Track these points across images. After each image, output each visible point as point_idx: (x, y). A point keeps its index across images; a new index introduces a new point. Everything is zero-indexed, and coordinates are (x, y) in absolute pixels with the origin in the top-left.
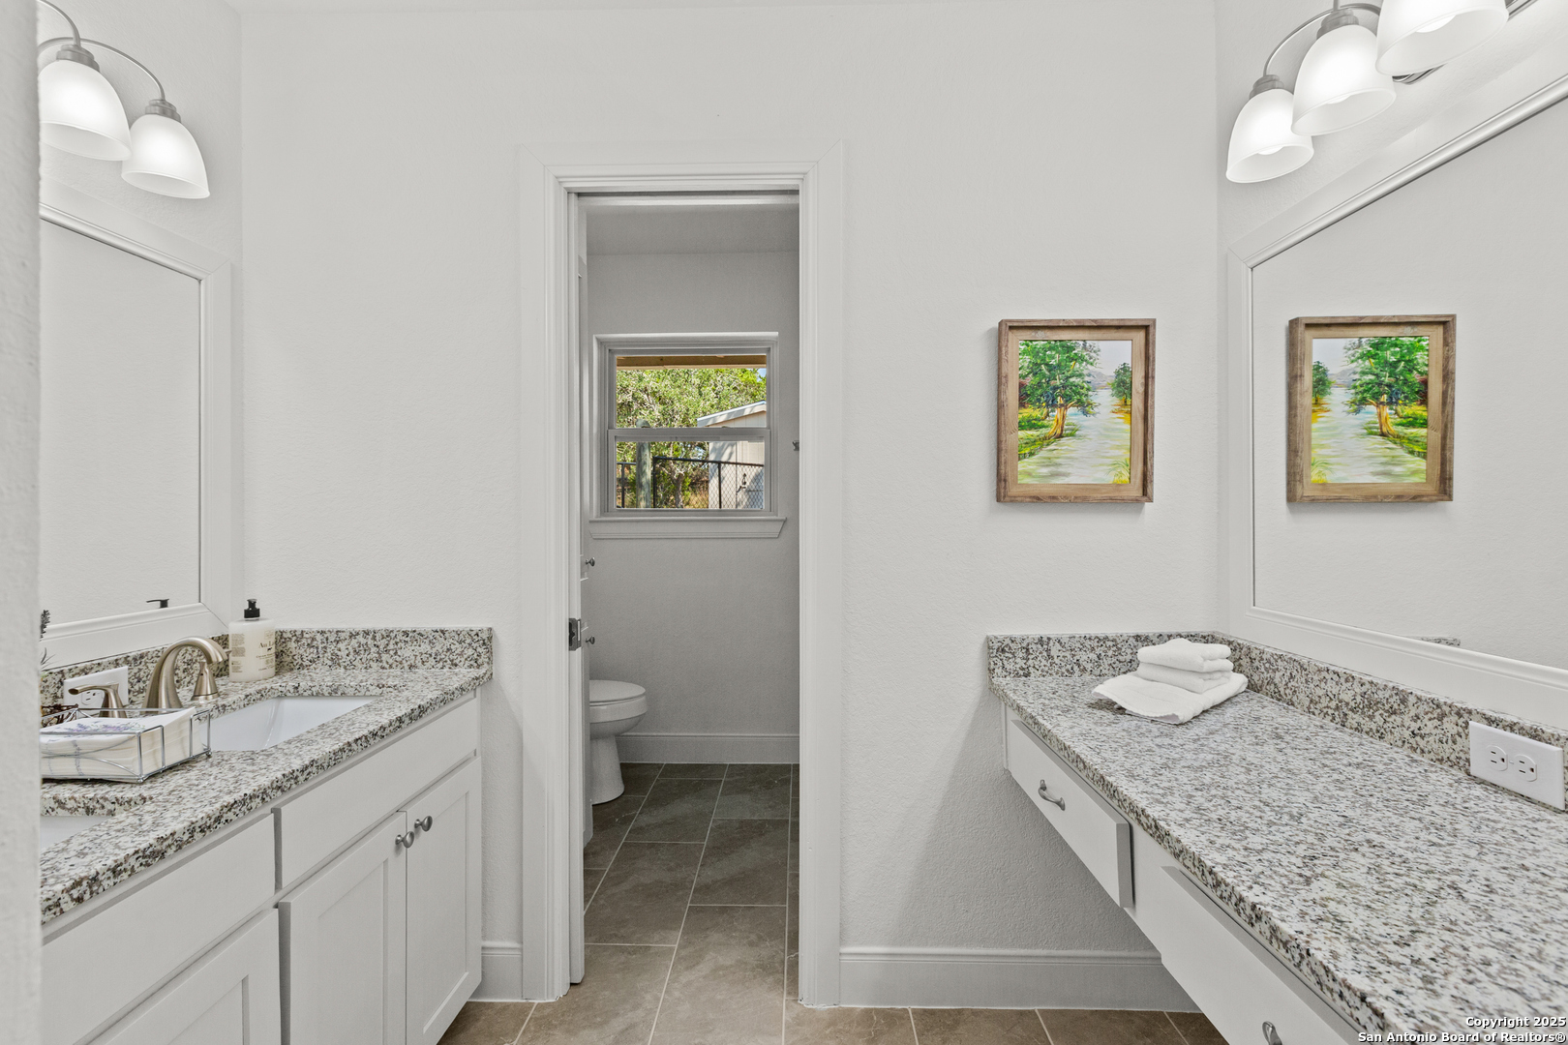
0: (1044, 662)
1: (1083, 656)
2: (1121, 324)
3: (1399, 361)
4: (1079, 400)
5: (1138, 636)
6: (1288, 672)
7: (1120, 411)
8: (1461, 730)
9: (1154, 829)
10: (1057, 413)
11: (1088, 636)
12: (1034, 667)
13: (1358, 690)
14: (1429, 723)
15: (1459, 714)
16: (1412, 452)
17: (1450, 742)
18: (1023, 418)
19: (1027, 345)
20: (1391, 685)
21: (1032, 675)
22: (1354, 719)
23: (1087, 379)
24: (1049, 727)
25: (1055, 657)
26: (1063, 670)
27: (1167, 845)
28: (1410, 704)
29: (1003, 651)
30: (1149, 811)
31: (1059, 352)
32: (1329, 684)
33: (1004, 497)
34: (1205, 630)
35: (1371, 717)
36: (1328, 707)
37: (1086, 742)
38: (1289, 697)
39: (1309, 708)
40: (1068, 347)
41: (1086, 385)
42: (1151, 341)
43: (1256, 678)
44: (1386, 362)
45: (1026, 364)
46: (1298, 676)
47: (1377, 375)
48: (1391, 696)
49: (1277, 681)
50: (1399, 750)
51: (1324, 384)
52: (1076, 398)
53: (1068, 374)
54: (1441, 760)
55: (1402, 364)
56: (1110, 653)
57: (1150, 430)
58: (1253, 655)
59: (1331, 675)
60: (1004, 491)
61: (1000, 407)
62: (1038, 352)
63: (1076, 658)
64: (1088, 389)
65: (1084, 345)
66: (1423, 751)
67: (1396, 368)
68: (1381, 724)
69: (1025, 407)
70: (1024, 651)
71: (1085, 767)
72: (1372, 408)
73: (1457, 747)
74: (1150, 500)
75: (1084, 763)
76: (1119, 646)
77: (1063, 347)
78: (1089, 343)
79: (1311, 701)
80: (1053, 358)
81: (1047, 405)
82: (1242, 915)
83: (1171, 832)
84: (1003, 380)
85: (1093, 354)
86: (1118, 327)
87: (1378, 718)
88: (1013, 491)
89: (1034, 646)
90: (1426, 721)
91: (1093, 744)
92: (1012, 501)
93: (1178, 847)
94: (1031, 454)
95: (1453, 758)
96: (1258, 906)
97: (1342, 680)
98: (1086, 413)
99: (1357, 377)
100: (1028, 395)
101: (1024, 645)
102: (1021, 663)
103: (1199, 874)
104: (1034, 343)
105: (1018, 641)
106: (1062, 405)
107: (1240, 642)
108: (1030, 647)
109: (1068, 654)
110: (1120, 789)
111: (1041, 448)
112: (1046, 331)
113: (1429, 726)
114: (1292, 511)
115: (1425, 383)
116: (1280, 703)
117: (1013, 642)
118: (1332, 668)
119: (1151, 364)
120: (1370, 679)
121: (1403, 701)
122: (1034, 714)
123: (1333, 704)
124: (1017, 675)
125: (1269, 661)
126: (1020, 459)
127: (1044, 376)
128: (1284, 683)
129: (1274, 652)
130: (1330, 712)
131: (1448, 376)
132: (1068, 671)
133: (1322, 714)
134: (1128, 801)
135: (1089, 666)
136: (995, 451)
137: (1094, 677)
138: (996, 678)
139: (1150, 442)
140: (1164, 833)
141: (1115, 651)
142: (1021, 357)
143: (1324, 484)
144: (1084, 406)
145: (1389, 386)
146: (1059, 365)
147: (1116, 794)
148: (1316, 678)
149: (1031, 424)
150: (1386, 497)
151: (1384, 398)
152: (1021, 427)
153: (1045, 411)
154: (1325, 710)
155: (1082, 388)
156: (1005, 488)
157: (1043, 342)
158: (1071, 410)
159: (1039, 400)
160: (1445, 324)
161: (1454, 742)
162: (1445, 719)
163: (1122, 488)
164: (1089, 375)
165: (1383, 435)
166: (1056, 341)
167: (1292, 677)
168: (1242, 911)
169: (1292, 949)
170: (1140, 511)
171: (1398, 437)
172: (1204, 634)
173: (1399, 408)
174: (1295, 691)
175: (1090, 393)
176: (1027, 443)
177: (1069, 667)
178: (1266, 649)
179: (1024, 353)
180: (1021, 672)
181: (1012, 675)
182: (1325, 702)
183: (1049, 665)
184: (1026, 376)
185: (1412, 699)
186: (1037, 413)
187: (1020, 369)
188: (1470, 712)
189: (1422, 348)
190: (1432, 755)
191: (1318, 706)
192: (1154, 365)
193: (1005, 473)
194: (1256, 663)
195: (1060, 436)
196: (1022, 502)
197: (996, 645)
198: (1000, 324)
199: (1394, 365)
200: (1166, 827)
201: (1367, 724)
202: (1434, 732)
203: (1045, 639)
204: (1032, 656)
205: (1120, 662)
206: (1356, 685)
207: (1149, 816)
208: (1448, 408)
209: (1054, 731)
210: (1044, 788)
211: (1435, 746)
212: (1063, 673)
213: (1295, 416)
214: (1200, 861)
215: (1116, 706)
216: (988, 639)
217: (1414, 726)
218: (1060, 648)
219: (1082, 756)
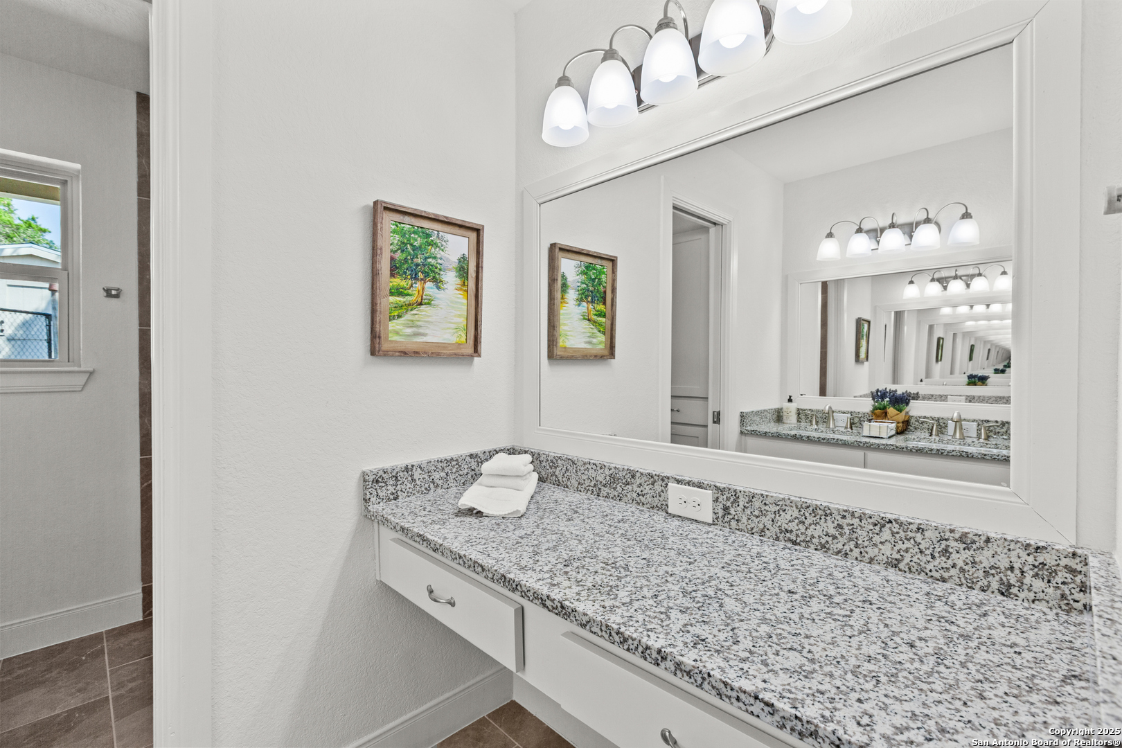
0: (409, 485)
1: (436, 476)
2: (463, 224)
3: (596, 278)
4: (434, 277)
5: (471, 455)
6: (565, 467)
7: (460, 289)
8: (663, 488)
9: (560, 609)
10: (418, 285)
11: (440, 460)
12: (401, 491)
13: (607, 473)
14: (647, 488)
15: (663, 480)
16: (600, 331)
17: (658, 496)
18: (393, 286)
19: (397, 226)
20: (626, 468)
21: (400, 498)
22: (605, 491)
23: (439, 261)
24: (440, 541)
25: (417, 480)
26: (423, 489)
27: (574, 619)
28: (637, 478)
29: (377, 482)
30: (553, 596)
31: (419, 236)
32: (590, 472)
33: (379, 351)
34: (508, 445)
35: (615, 489)
36: (589, 486)
37: (474, 548)
38: (565, 483)
39: (577, 488)
40: (427, 234)
41: (439, 266)
42: (481, 241)
43: (543, 473)
44: (591, 278)
45: (396, 242)
46: (571, 469)
47: (586, 285)
48: (626, 474)
49: (557, 473)
50: (631, 505)
51: (566, 287)
52: (432, 275)
53: (427, 255)
54: (653, 508)
55: (597, 280)
56: (454, 470)
57: (480, 305)
58: (542, 459)
59: (592, 466)
60: (376, 346)
61: (374, 274)
62: (405, 233)
63: (431, 478)
64: (440, 270)
65: (438, 235)
66: (643, 504)
67: (594, 282)
68: (620, 492)
69: (394, 277)
70: (394, 479)
71: (483, 570)
72: (584, 304)
73: (661, 499)
74: (480, 356)
75: (482, 567)
76: (460, 464)
77: (423, 233)
78: (441, 234)
79: (579, 484)
80: (416, 240)
81: (411, 278)
82: (649, 659)
83: (577, 609)
84: (379, 251)
85: (443, 243)
86: (461, 226)
87: (619, 489)
88: (385, 346)
89: (401, 474)
90: (645, 486)
91: (480, 548)
92: (385, 355)
93: (585, 619)
94: (399, 317)
95: (659, 505)
96: (663, 650)
97: (598, 468)
98: (438, 288)
99: (579, 284)
100: (397, 268)
101: (394, 474)
102: (391, 489)
103: (607, 636)
104: (402, 225)
105: (389, 471)
106: (422, 279)
107: (532, 451)
108: (398, 475)
109: (426, 476)
110: (523, 583)
111: (406, 312)
112: (411, 218)
113: (647, 489)
114: (550, 364)
115: (605, 292)
116: (559, 487)
117: (385, 473)
118: (592, 461)
119: (481, 257)
120: (614, 465)
121: (633, 477)
122: (422, 533)
123: (592, 484)
124: (389, 500)
125: (552, 462)
126: (390, 320)
127: (409, 254)
128: (562, 474)
129: (556, 455)
130: (591, 488)
131: (614, 290)
132: (426, 489)
133: (586, 491)
134: (532, 591)
135: (440, 483)
136: (369, 312)
137: (444, 490)
138: (371, 506)
139: (479, 314)
140: (570, 611)
141: (457, 468)
142: (392, 235)
143: (565, 348)
144: (437, 282)
145: (592, 292)
146: (420, 247)
147: (519, 587)
148: (582, 468)
149: (399, 292)
150: (591, 356)
151: (590, 299)
152: (392, 294)
153: (410, 282)
154: (587, 488)
155: (436, 268)
156: (379, 343)
157: (408, 226)
158: (429, 284)
159: (405, 273)
160: (613, 261)
161: (660, 496)
162: (656, 484)
163: (461, 346)
164: (441, 259)
165: (589, 320)
166: (418, 227)
167: (567, 469)
168: (648, 656)
169: (695, 675)
170: (471, 363)
171: (595, 322)
172: (509, 448)
173: (595, 305)
174: (569, 479)
175: (442, 273)
176: (395, 307)
177: (427, 486)
178: (550, 454)
179: (394, 232)
180: (392, 497)
181: (384, 501)
182: (587, 483)
183: (412, 487)
184: (396, 251)
185: (638, 475)
186: (403, 283)
187: (391, 245)
188: (668, 478)
189: (604, 273)
190: (648, 506)
191: (583, 486)
192: (482, 258)
193: (380, 331)
194: (544, 464)
195: (421, 304)
196: (392, 356)
197: (371, 478)
198: (376, 203)
199: (593, 280)
200: (572, 606)
201: (613, 493)
202: (649, 492)
203: (410, 467)
204: (400, 482)
205: (460, 476)
206: (607, 470)
207: (554, 600)
208: (614, 308)
209: (445, 544)
210: (431, 592)
211: (650, 500)
212: (423, 491)
213: (554, 304)
214: (607, 626)
215: (475, 512)
216: (364, 474)
217: (639, 490)
218: (421, 472)
219: (480, 562)
